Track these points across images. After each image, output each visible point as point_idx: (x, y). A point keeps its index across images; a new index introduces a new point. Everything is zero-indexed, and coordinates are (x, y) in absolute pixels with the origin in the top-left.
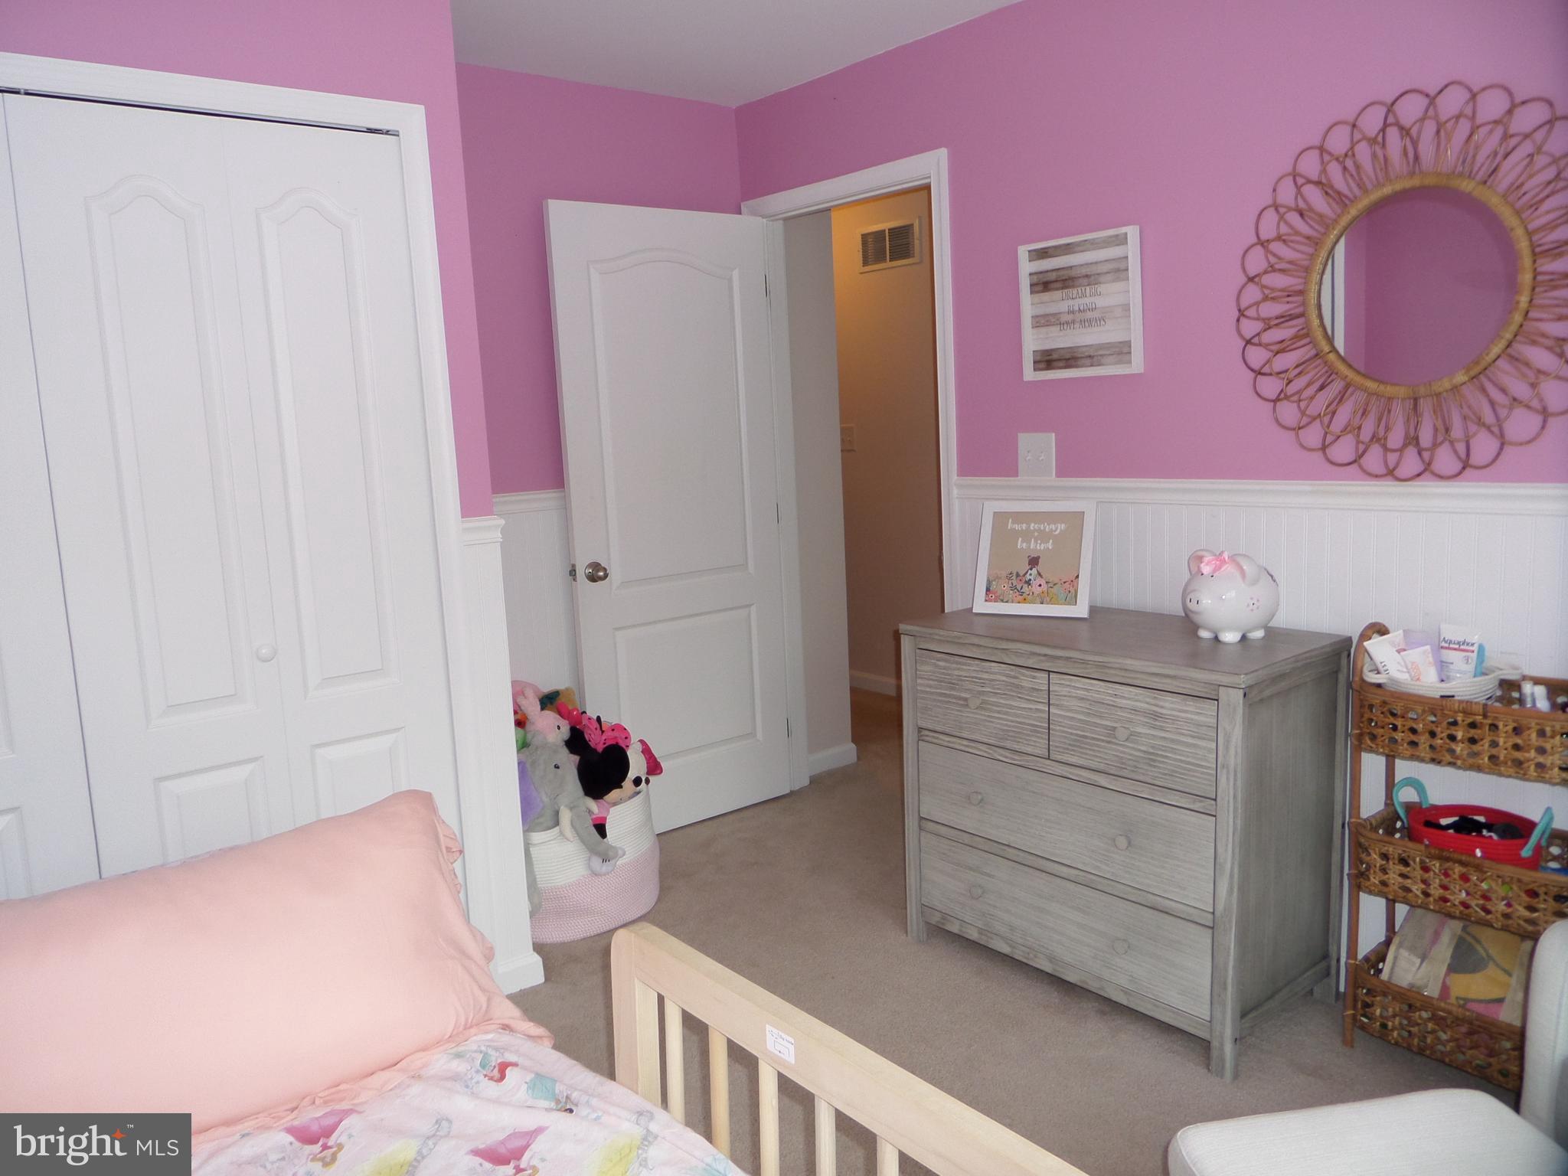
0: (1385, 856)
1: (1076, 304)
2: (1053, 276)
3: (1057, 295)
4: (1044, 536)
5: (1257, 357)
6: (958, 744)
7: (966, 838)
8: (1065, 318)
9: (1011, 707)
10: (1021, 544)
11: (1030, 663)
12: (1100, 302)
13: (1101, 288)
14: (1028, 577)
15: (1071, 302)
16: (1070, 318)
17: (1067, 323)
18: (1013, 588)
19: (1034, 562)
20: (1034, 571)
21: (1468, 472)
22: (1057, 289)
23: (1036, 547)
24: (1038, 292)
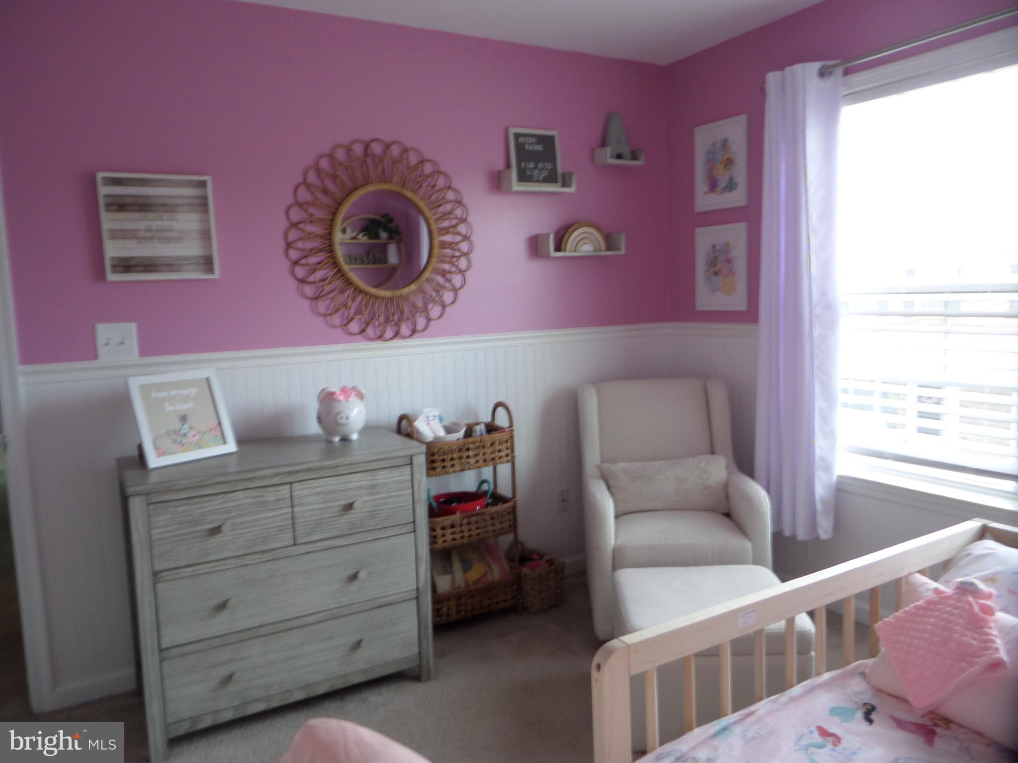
0: (443, 528)
1: (155, 225)
2: (129, 201)
3: (135, 215)
4: (185, 399)
5: (300, 272)
6: (202, 569)
7: (217, 642)
8: (142, 234)
9: (260, 519)
10: (169, 408)
11: (274, 481)
12: (177, 226)
13: (178, 216)
14: (183, 432)
15: (149, 223)
16: (148, 234)
17: (145, 238)
18: (175, 442)
19: (184, 419)
20: (185, 426)
21: (416, 335)
22: (134, 211)
23: (183, 408)
24: (113, 211)
